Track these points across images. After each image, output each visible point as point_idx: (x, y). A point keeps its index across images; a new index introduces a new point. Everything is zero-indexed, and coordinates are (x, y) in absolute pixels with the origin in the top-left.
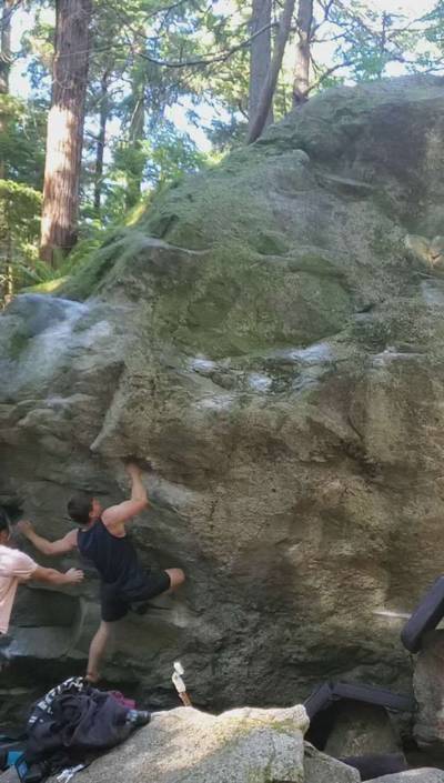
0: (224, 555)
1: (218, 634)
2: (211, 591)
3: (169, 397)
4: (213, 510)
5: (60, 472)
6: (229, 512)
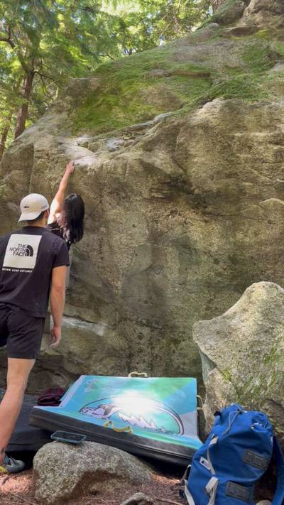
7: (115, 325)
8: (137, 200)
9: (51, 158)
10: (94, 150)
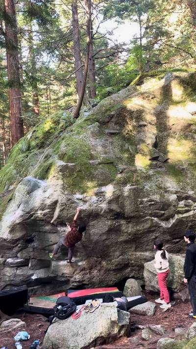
0: (89, 245)
2: (87, 254)
3: (71, 207)
6: (89, 234)
7: (85, 259)
8: (104, 219)
9: (67, 206)
10: (85, 202)
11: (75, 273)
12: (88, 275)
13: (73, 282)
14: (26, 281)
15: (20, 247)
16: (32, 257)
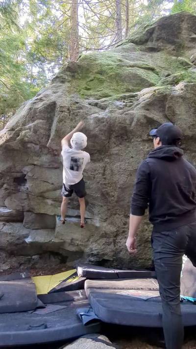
0: (112, 192)
1: (114, 229)
2: (109, 209)
3: (77, 115)
4: (105, 170)
5: (38, 160)
6: (112, 171)
7: (107, 218)
8: (137, 141)
9: (72, 112)
10: (103, 108)
11: (91, 240)
12: (112, 246)
13: (89, 256)
14: (17, 244)
15: (6, 189)
16: (27, 208)
